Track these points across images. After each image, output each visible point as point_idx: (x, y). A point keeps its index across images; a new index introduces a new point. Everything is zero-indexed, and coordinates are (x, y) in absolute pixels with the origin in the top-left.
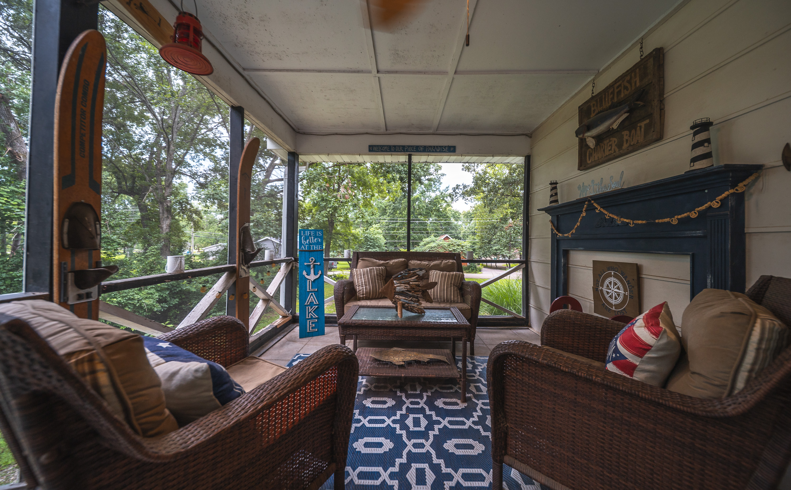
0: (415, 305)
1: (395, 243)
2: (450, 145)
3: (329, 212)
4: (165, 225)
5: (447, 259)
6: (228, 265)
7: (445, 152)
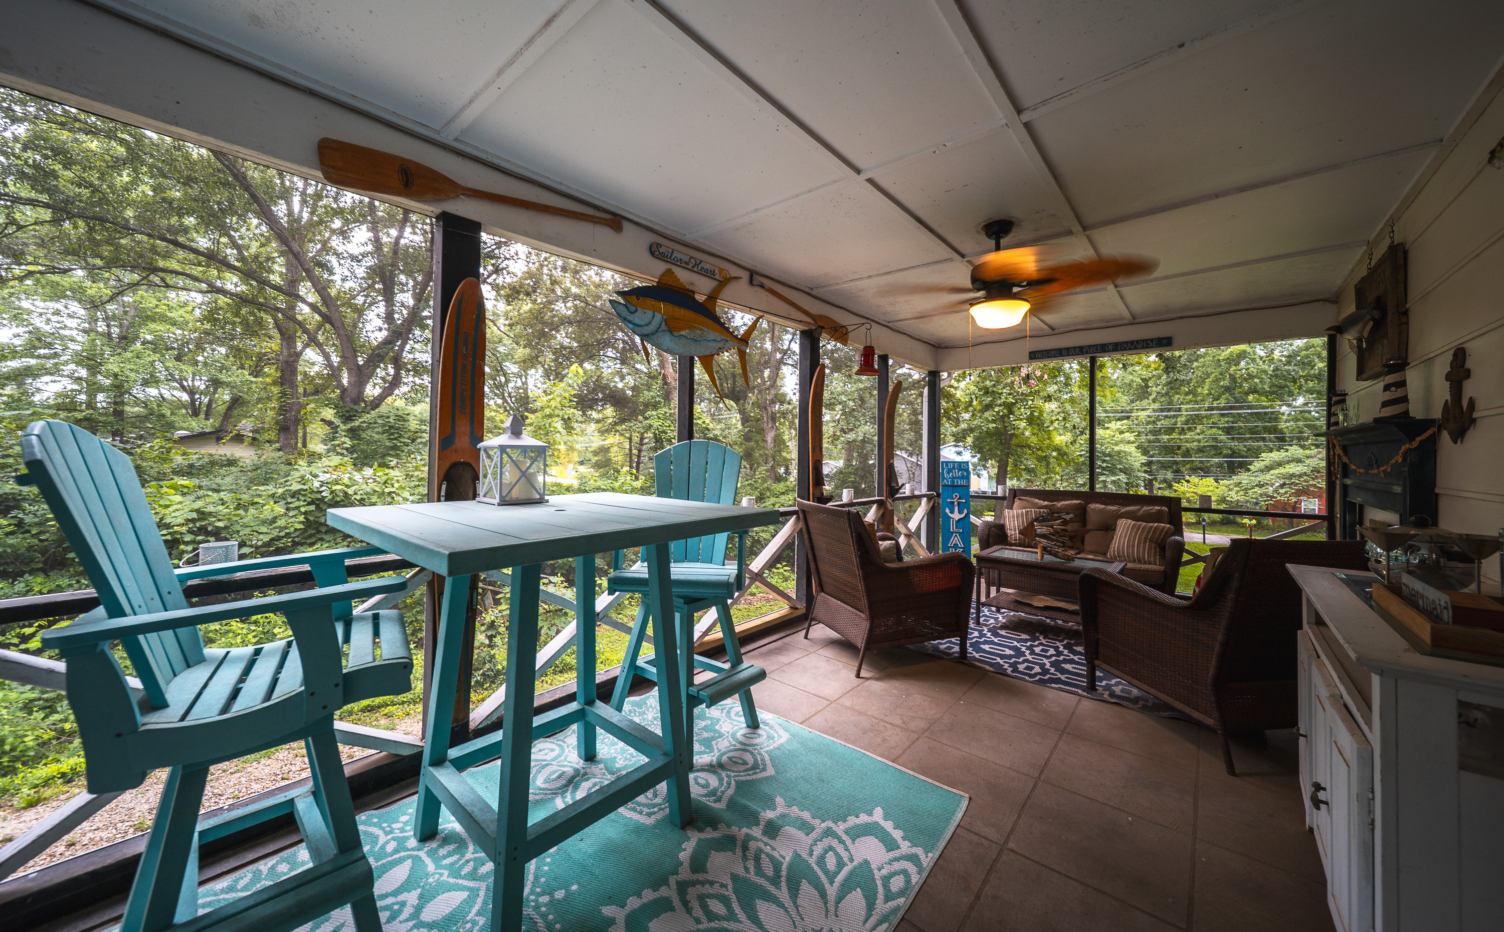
0: (1060, 550)
1: (1176, 462)
2: (1162, 335)
3: (998, 412)
4: (770, 437)
5: (1149, 505)
6: (876, 498)
7: (1152, 347)
